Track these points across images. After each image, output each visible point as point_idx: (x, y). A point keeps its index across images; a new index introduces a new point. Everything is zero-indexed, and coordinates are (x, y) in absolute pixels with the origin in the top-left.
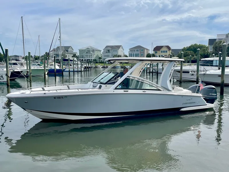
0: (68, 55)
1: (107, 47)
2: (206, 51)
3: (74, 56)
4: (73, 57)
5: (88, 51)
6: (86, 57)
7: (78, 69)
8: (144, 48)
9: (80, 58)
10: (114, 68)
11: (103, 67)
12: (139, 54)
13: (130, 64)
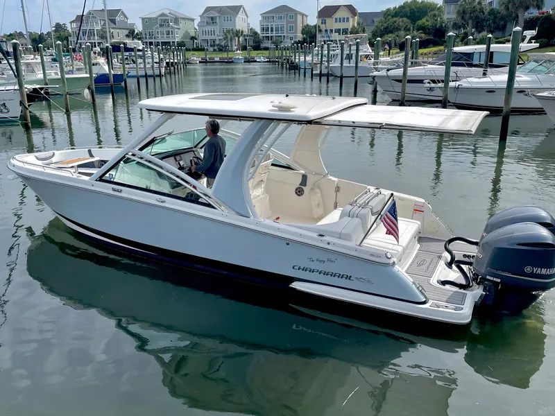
0: (115, 32)
1: (208, 9)
2: (439, 19)
3: (132, 34)
4: (127, 36)
5: (163, 21)
6: (159, 36)
7: (153, 70)
8: (296, 13)
9: (146, 38)
10: (230, 62)
11: (204, 62)
12: (285, 26)
13: (267, 52)
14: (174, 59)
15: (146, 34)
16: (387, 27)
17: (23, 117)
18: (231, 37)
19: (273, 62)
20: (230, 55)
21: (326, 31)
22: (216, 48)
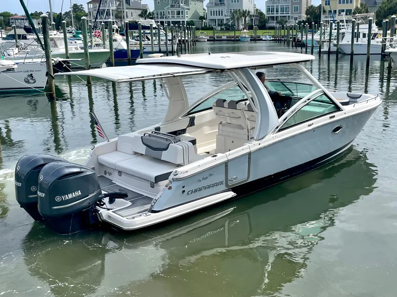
0: (129, 12)
3: (144, 14)
4: (140, 16)
5: (175, 2)
7: (166, 46)
9: (158, 18)
10: (237, 40)
11: (212, 40)
12: (290, 7)
13: (273, 31)
14: (185, 37)
15: (157, 14)
16: (391, 8)
17: (49, 88)
18: (238, 17)
19: (279, 40)
20: (237, 34)
21: (330, 11)
22: (223, 27)
